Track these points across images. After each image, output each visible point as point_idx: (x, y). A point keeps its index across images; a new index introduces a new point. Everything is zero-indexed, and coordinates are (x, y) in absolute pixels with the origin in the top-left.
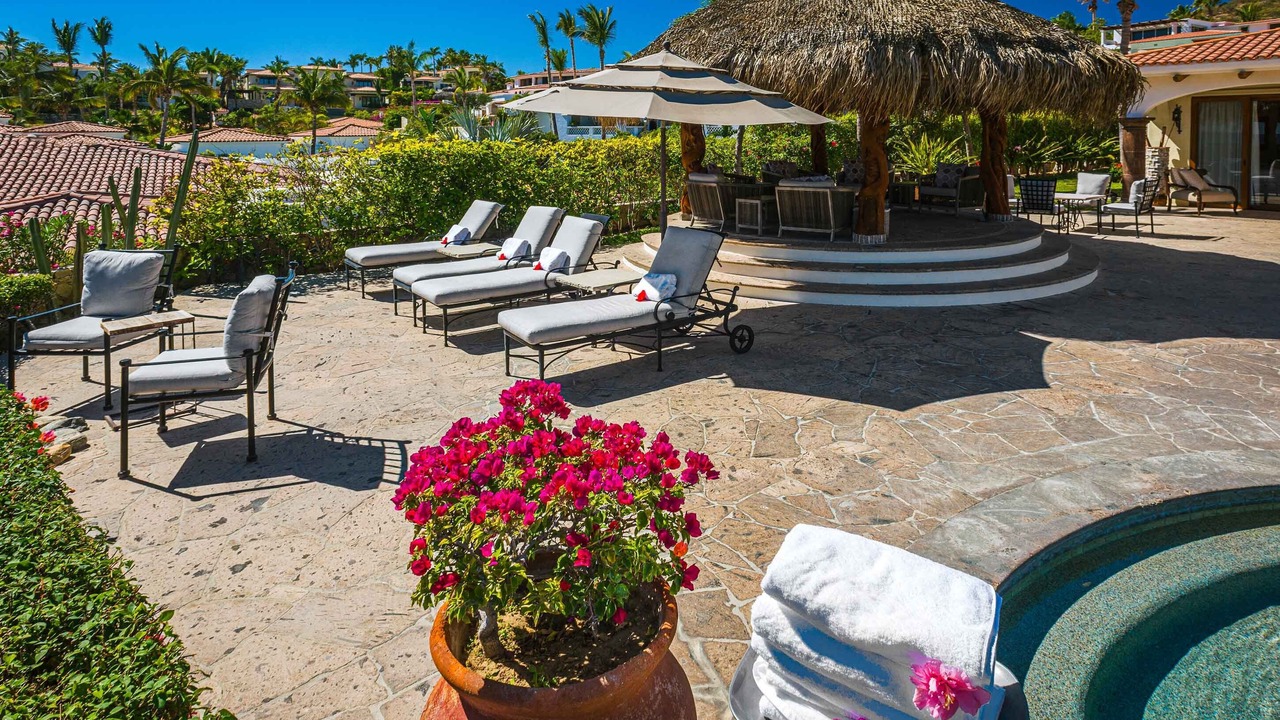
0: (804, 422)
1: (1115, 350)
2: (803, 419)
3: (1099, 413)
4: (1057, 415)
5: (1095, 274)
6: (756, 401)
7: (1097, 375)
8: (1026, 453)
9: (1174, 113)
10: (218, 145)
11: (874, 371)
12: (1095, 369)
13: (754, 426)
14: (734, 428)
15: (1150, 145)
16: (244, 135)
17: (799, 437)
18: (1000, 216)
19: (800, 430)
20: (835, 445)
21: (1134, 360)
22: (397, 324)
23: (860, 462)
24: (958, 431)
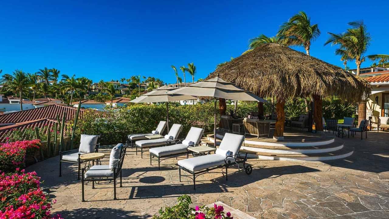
0: (262, 200)
1: (364, 179)
2: (262, 199)
3: (362, 202)
4: (347, 202)
5: (353, 152)
6: (246, 192)
7: (359, 188)
8: (339, 215)
9: (376, 98)
10: (86, 105)
11: (284, 183)
12: (358, 185)
13: (247, 200)
14: (240, 201)
15: (367, 109)
16: (93, 102)
17: (262, 205)
18: (320, 132)
19: (262, 203)
20: (274, 209)
21: (371, 183)
22: (136, 161)
23: (283, 215)
24: (314, 206)
